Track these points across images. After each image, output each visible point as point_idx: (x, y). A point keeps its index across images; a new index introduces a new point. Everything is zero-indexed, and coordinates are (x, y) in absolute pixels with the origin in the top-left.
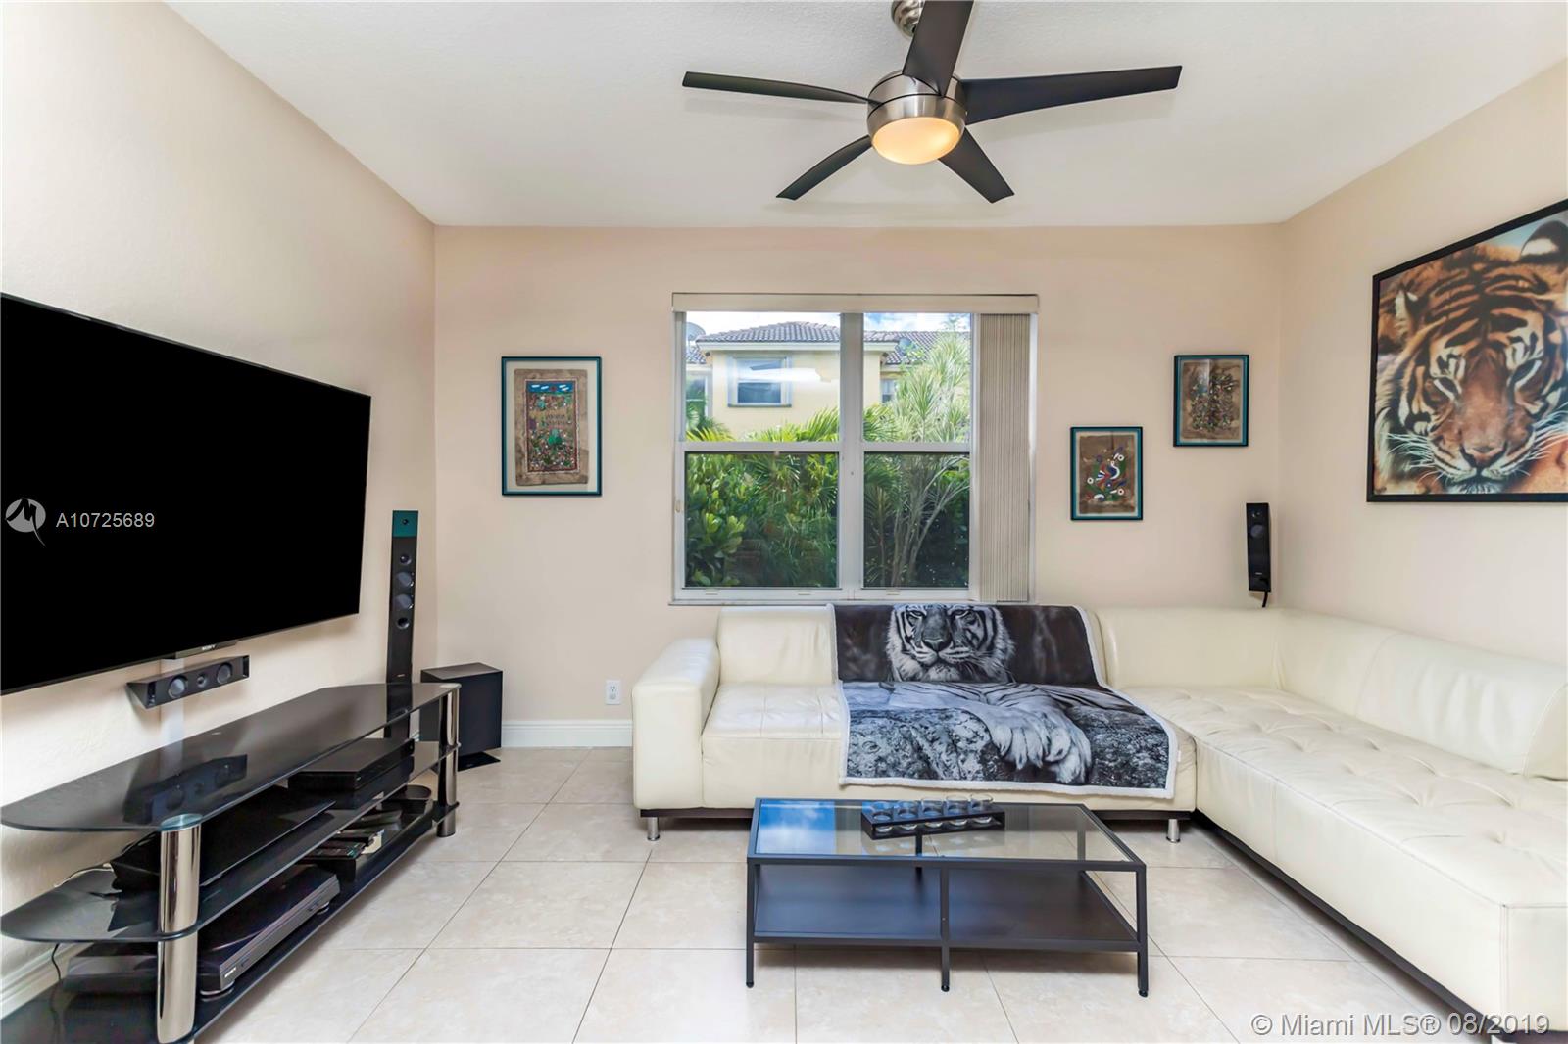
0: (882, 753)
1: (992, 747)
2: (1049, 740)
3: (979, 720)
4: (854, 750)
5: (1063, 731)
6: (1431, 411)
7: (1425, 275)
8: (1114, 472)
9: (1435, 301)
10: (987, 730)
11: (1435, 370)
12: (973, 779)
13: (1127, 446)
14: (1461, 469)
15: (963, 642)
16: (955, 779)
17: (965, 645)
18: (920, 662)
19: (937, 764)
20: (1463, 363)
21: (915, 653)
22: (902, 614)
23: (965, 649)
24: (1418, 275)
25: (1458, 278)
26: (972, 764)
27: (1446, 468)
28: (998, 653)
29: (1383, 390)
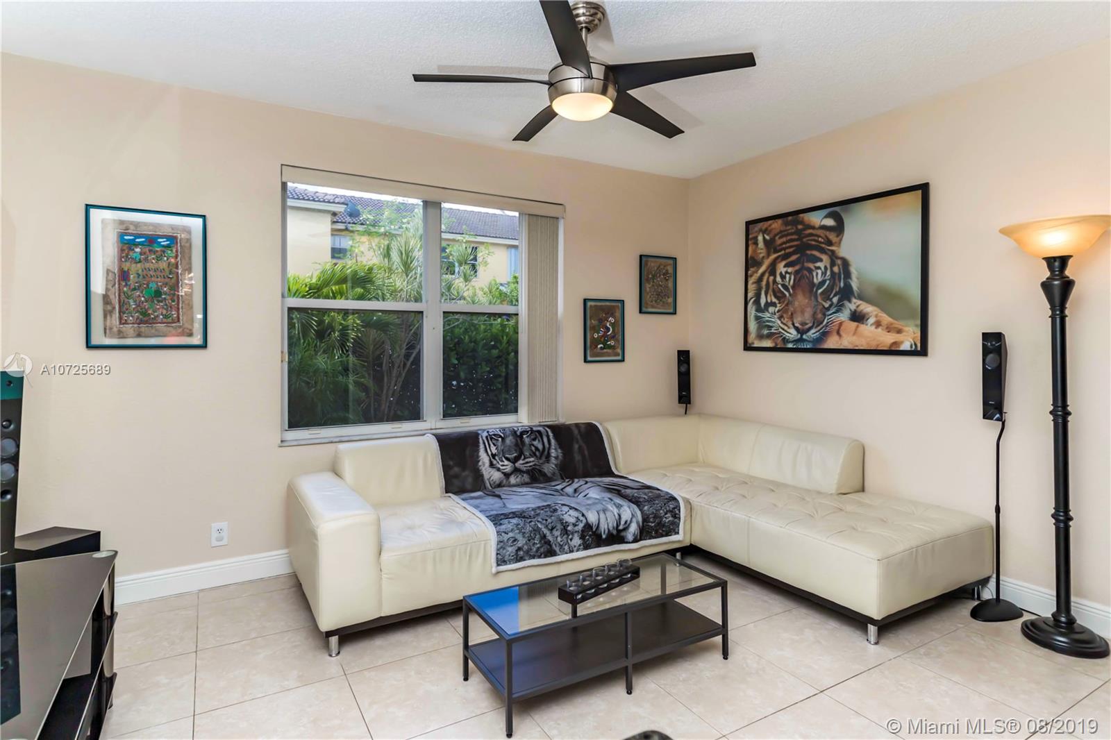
0: (520, 544)
1: (588, 526)
2: (619, 515)
3: (576, 509)
4: (501, 545)
5: (626, 508)
6: (777, 302)
7: (773, 226)
8: (608, 329)
9: (779, 241)
10: (583, 515)
11: (779, 279)
12: (577, 551)
13: (615, 312)
14: (792, 334)
15: (530, 455)
16: (567, 553)
17: (531, 456)
18: (503, 473)
19: (555, 545)
20: (793, 277)
21: (499, 466)
22: (487, 437)
23: (532, 459)
24: (770, 226)
25: (790, 231)
26: (576, 541)
27: (785, 333)
28: (553, 460)
29: (751, 287)
